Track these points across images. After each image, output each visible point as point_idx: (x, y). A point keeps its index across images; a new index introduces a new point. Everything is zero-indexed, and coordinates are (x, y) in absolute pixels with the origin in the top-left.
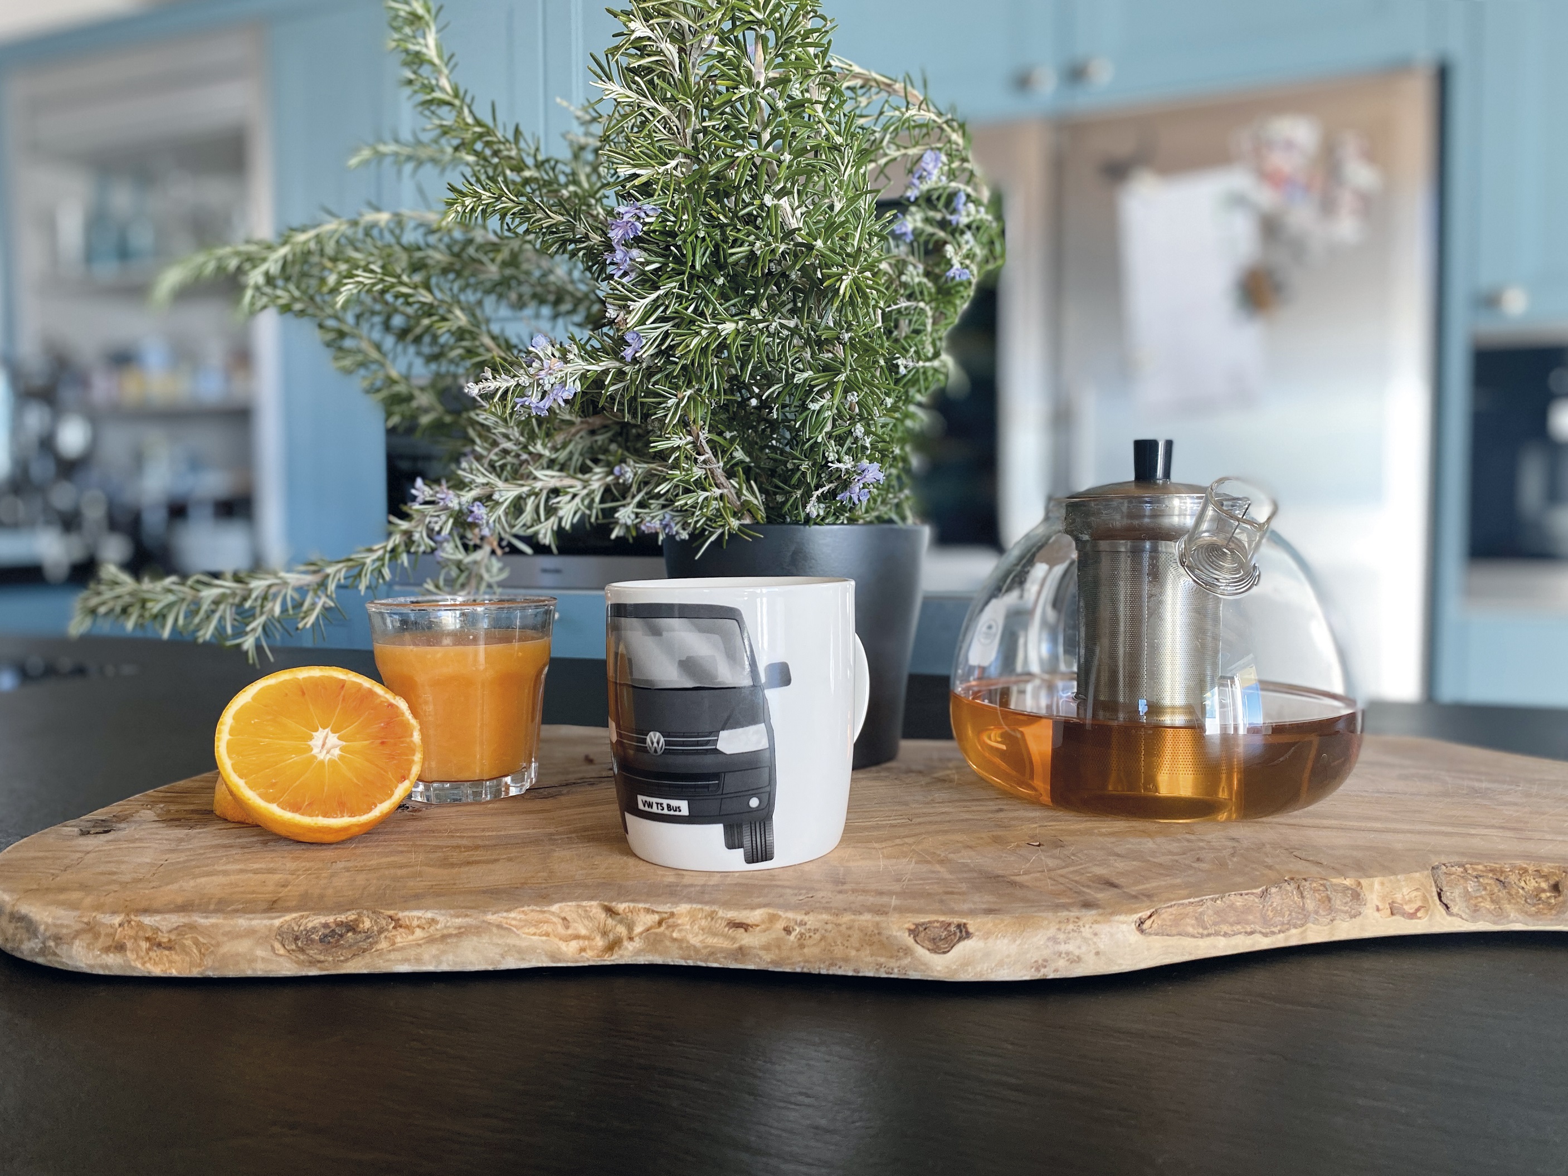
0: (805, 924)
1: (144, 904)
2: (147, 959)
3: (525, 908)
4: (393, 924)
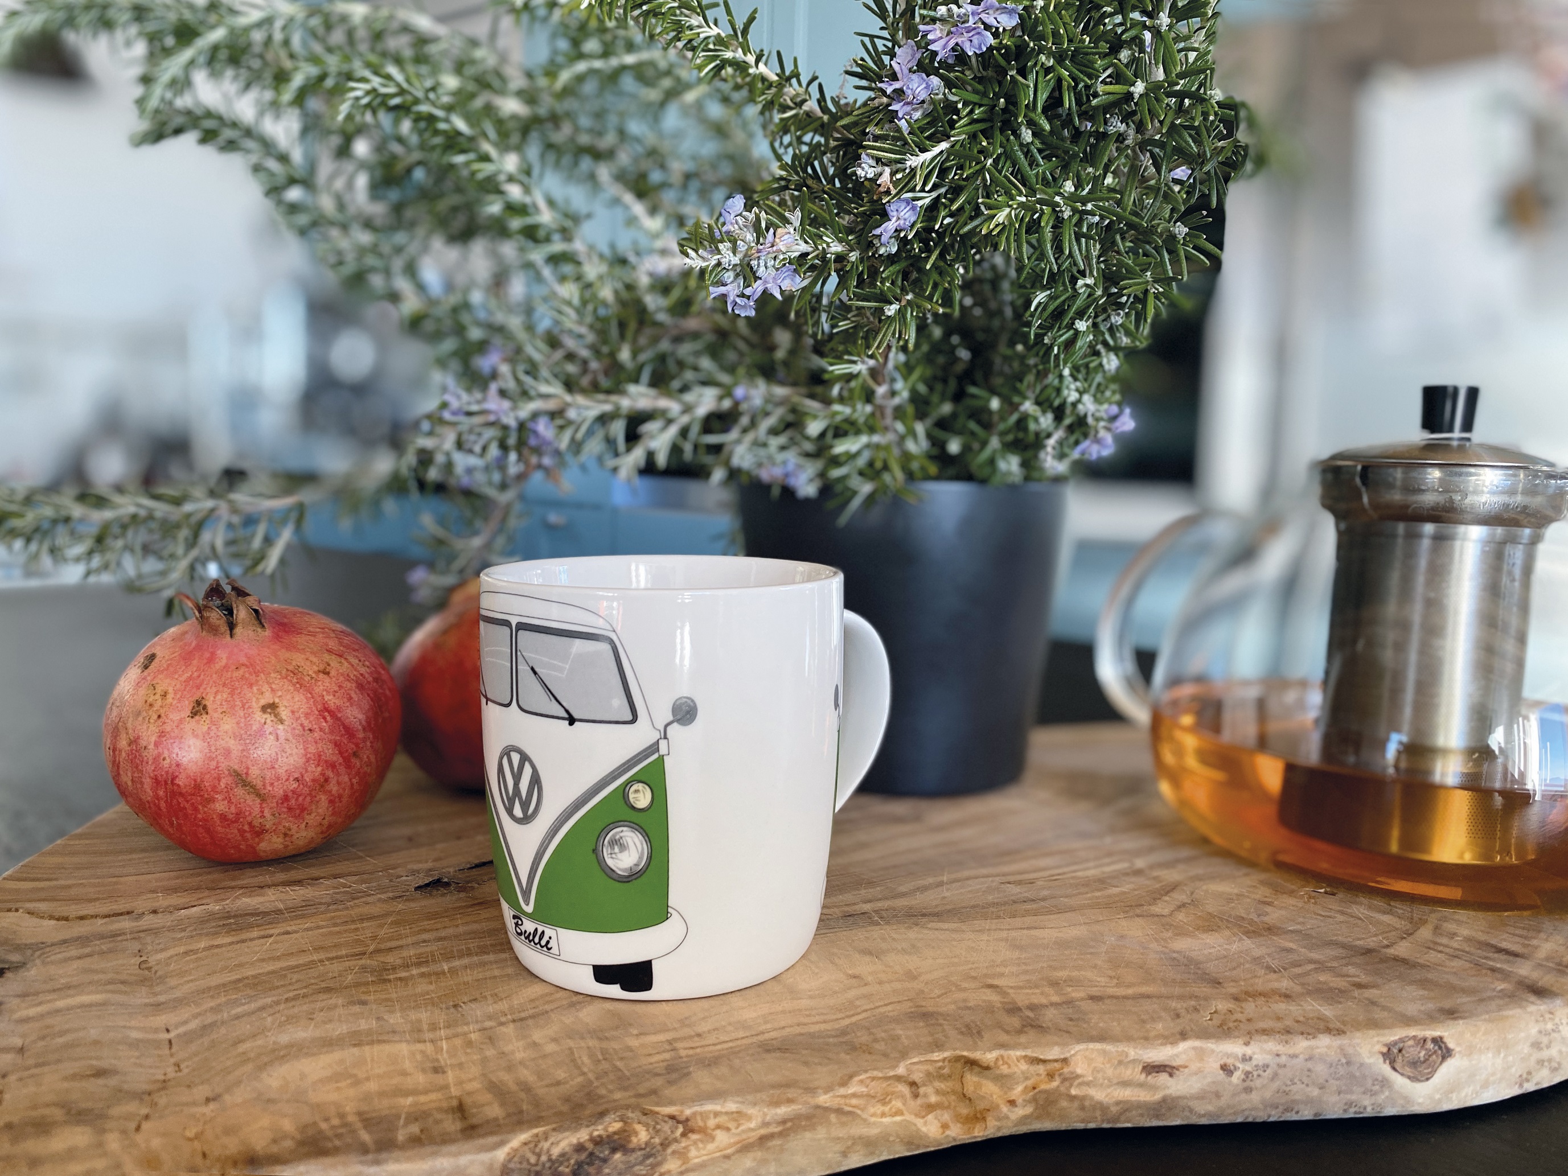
0: (1251, 1058)
3: (863, 1077)
4: (680, 1129)
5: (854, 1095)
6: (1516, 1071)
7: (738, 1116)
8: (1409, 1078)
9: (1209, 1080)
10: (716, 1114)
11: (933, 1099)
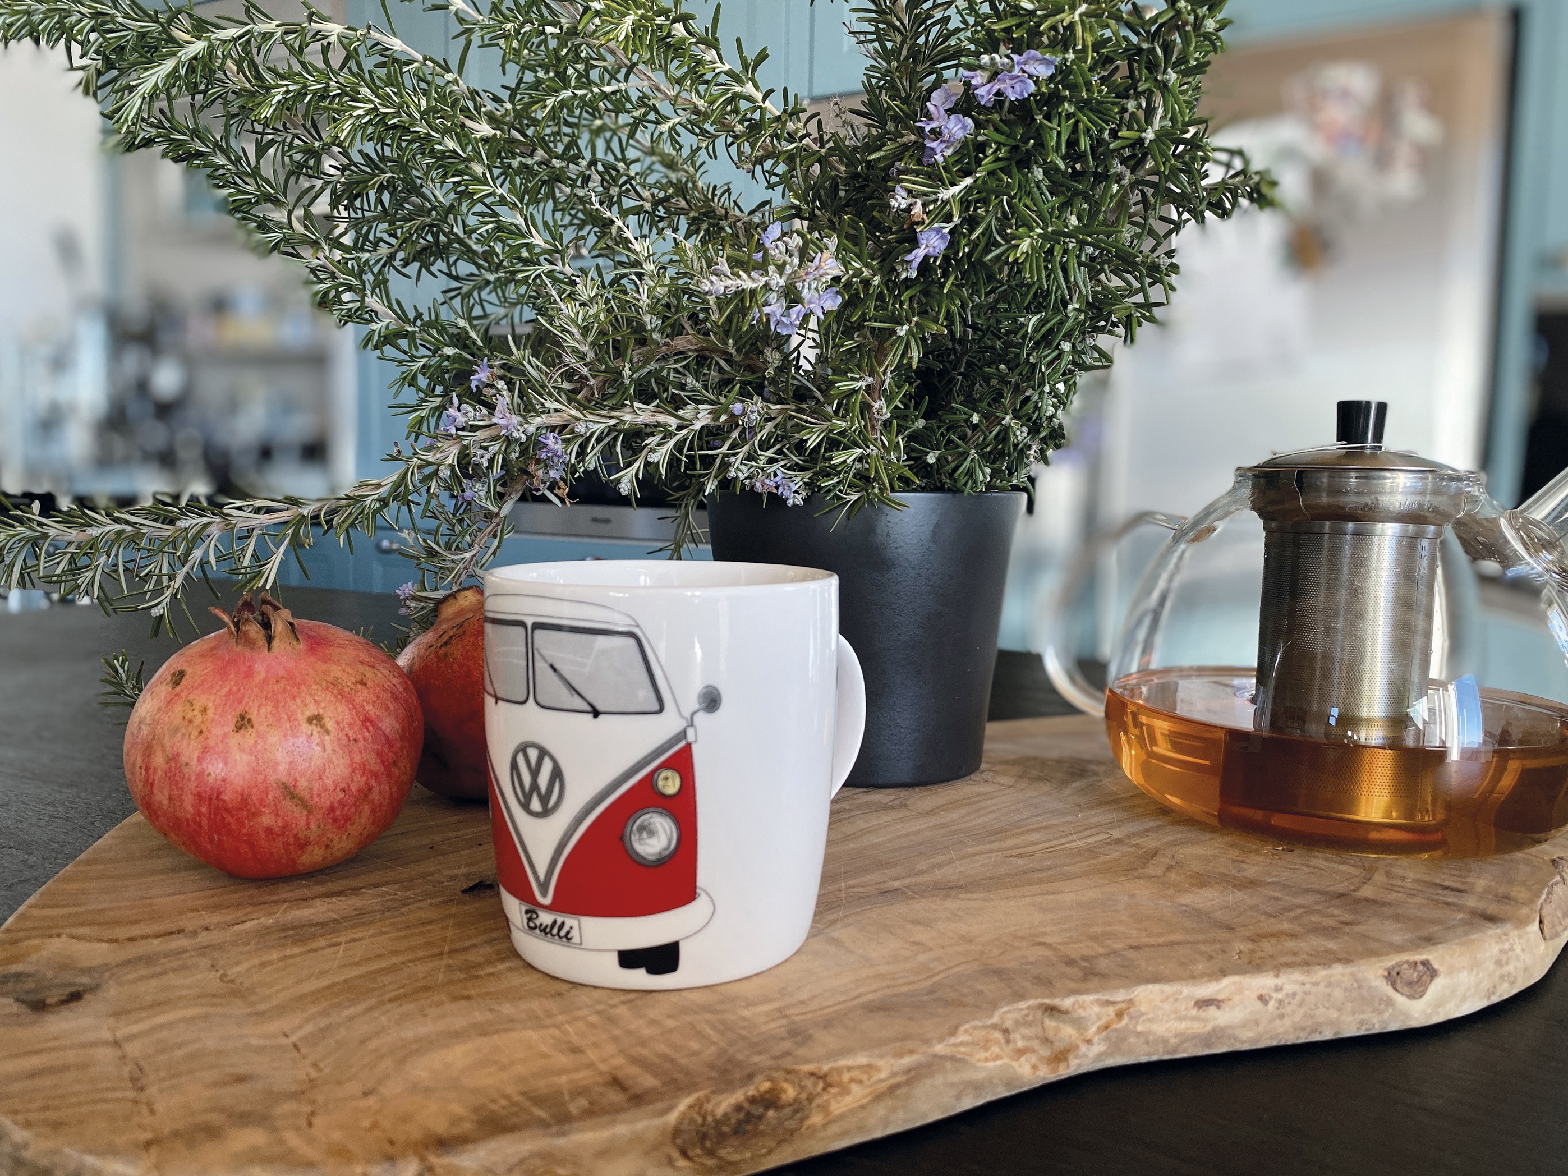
0: (1281, 989)
3: (967, 1026)
4: (821, 1085)
5: (963, 1044)
6: (1486, 985)
7: (869, 1068)
8: (1407, 996)
9: (1249, 1010)
10: (850, 1069)
11: (1022, 1044)
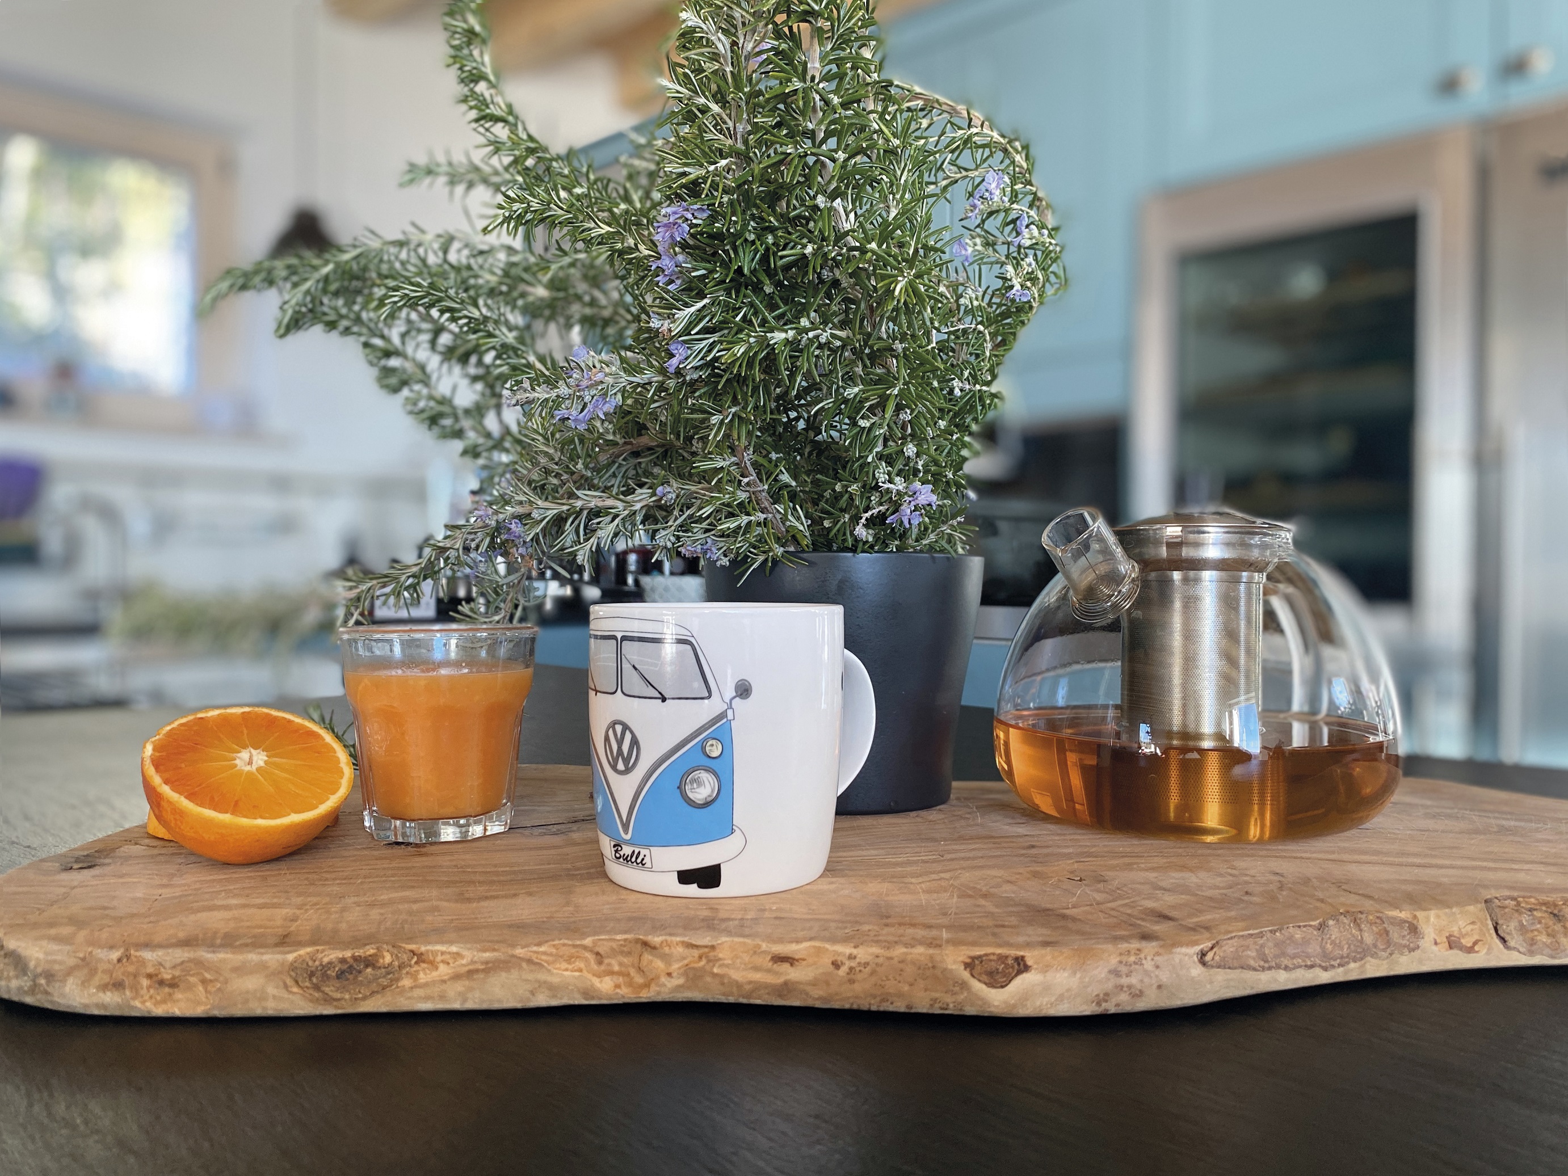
0: (855, 957)
1: (142, 939)
2: (147, 997)
3: (556, 942)
4: (415, 959)
5: (544, 953)
6: (1095, 990)
7: (458, 955)
8: (986, 984)
9: (821, 971)
10: (443, 953)
11: (616, 968)
